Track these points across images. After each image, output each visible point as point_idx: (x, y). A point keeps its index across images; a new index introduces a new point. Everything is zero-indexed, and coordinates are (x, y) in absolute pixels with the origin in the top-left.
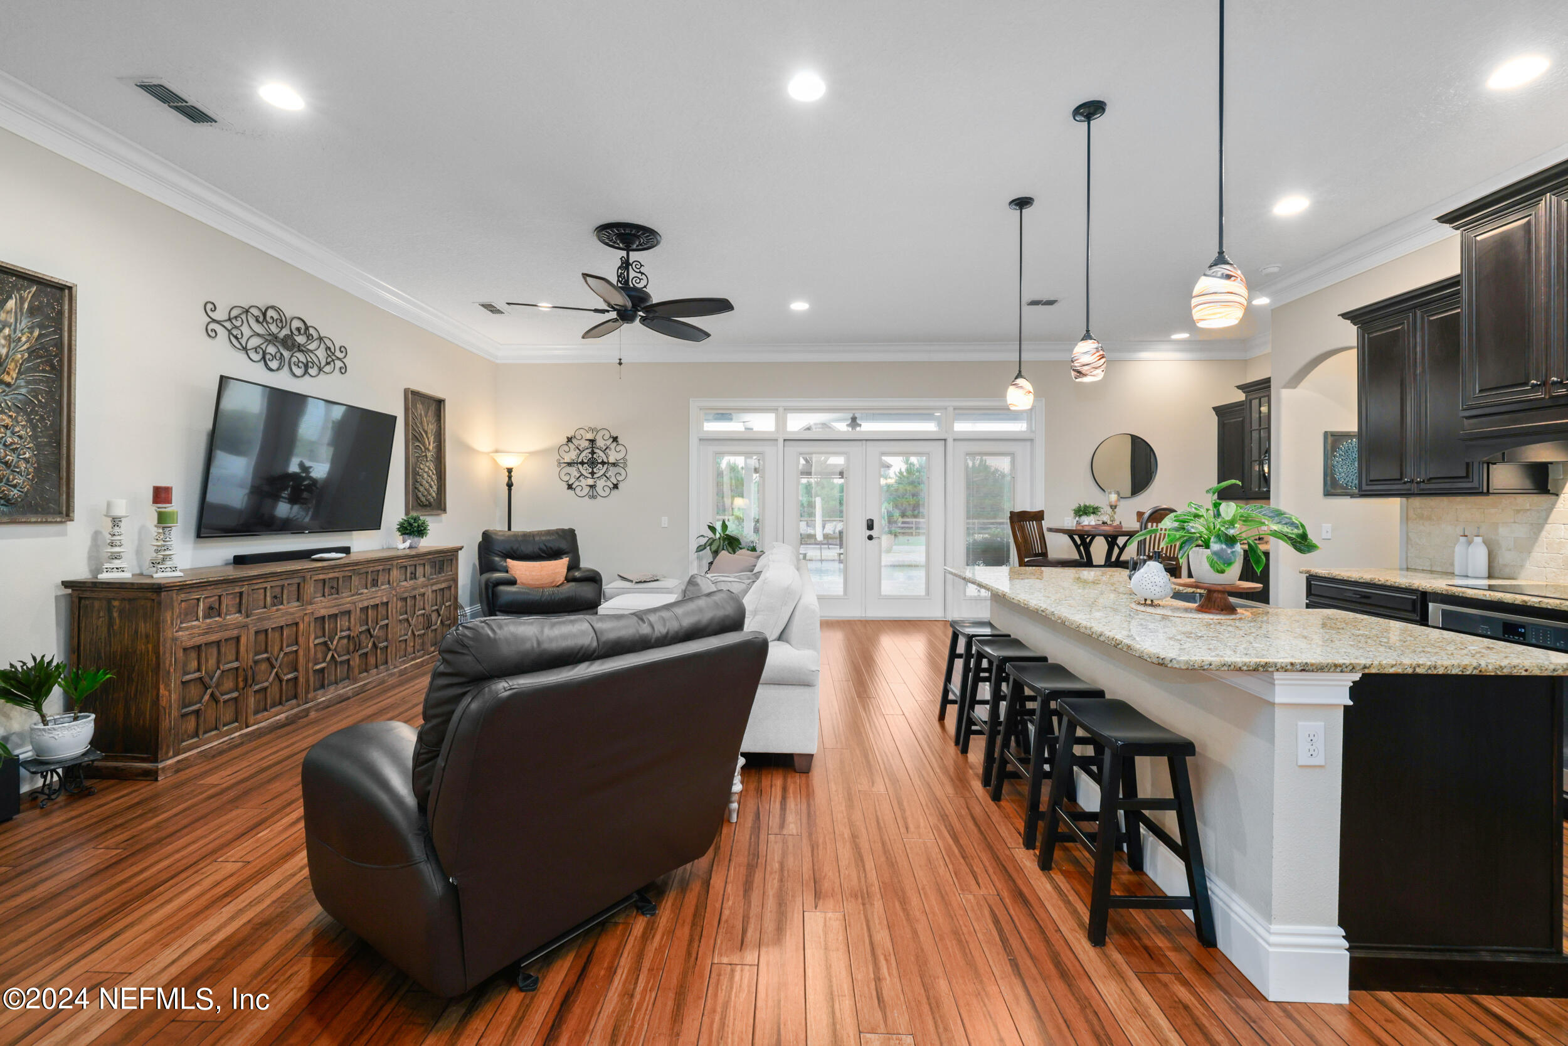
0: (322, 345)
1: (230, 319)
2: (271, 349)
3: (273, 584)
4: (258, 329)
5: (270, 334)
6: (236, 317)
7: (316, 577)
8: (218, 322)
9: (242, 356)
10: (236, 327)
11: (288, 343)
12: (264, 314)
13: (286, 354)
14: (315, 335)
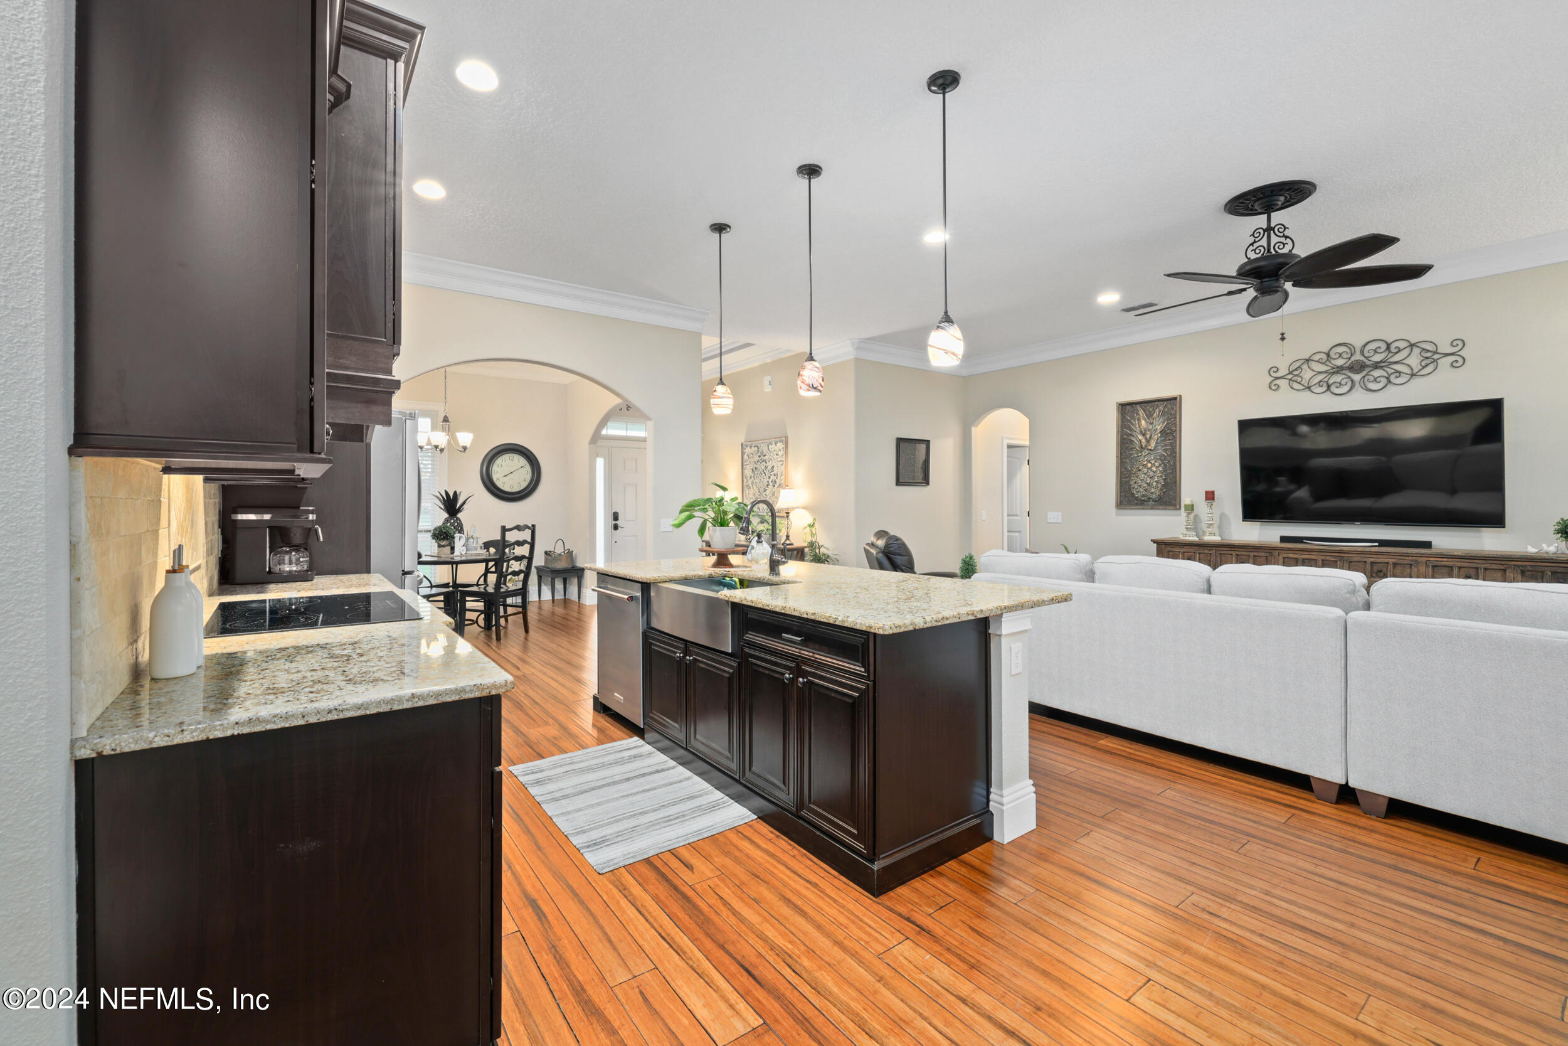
0: (1416, 351)
1: (1290, 373)
2: (1337, 378)
3: (1238, 553)
4: (1323, 368)
5: (1334, 368)
6: (1296, 370)
7: (1285, 556)
8: (1282, 377)
9: (1307, 393)
10: (1295, 376)
11: (1357, 367)
12: (1328, 355)
13: (1357, 377)
14: (1402, 345)
